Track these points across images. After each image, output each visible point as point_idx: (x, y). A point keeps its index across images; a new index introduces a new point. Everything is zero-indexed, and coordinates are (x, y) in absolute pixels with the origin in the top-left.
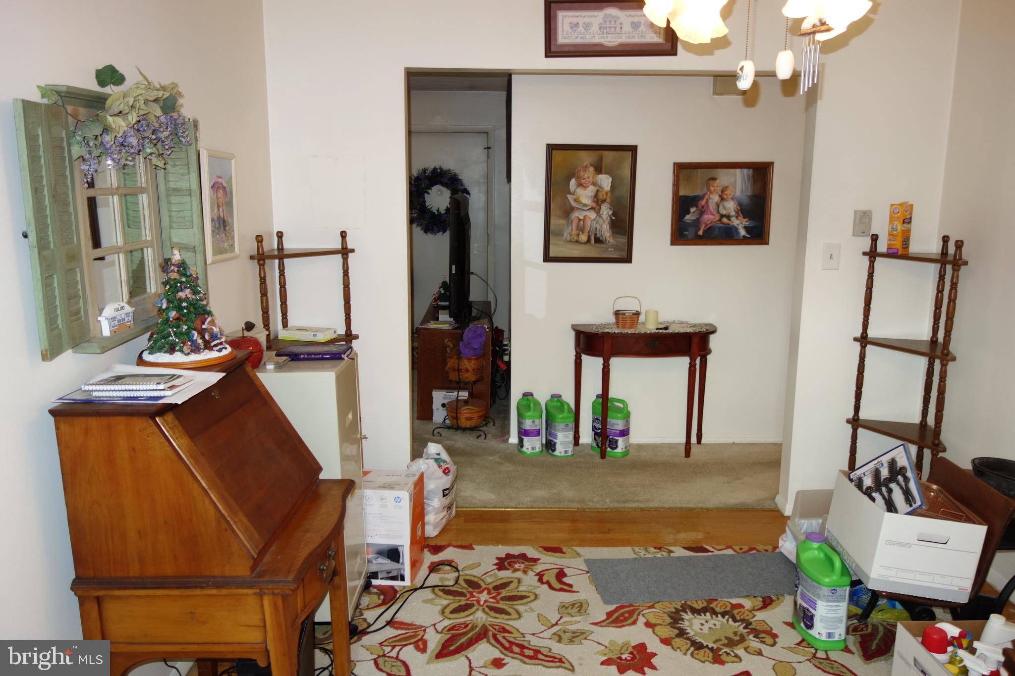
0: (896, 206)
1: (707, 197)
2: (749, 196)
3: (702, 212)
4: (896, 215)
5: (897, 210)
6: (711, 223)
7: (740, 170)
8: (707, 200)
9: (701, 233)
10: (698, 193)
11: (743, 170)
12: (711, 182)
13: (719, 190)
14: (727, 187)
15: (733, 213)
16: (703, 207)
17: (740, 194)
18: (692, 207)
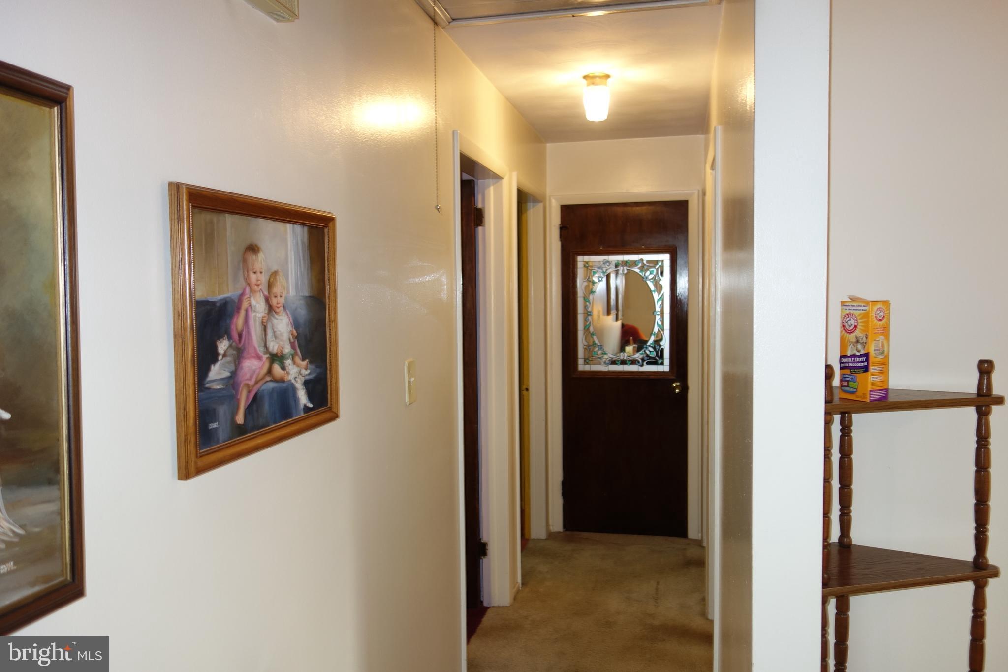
0: (879, 306)
1: (245, 305)
2: (306, 297)
3: (239, 353)
4: (881, 323)
5: (882, 314)
6: (256, 383)
7: (291, 225)
8: (247, 311)
9: (240, 419)
10: (229, 292)
11: (296, 226)
12: (251, 257)
13: (264, 278)
14: (275, 274)
15: (287, 350)
16: (240, 336)
17: (295, 294)
18: (220, 337)
